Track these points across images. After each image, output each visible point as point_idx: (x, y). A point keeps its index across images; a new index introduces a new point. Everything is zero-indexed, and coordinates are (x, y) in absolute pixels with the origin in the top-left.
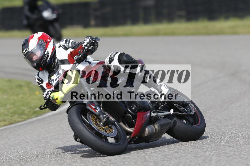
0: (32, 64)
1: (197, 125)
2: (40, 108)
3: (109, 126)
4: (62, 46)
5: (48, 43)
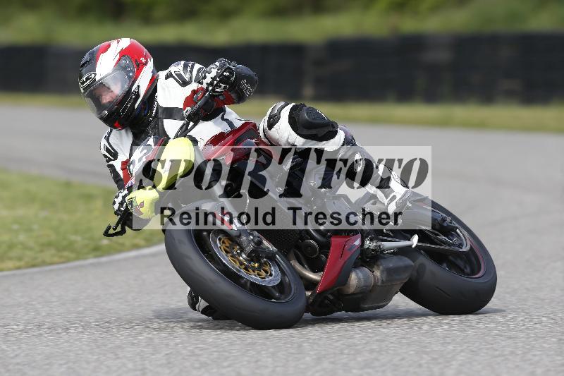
0: (98, 111)
1: (477, 276)
2: (106, 234)
3: (262, 261)
4: (176, 74)
5: (140, 66)
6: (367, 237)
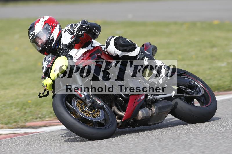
5: (53, 27)
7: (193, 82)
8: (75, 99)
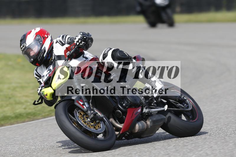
0: (29, 59)
2: (34, 104)
3: (97, 122)
4: (59, 41)
5: (45, 39)
6: (144, 107)
7: (182, 97)
8: (76, 111)
